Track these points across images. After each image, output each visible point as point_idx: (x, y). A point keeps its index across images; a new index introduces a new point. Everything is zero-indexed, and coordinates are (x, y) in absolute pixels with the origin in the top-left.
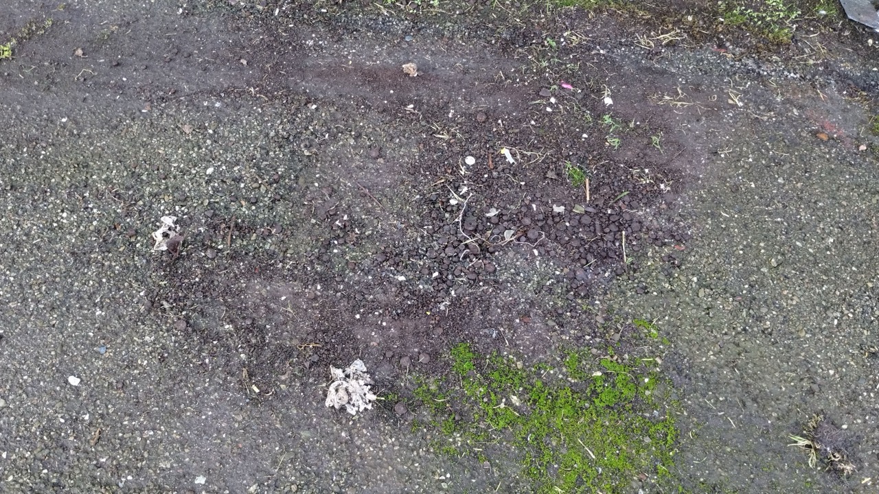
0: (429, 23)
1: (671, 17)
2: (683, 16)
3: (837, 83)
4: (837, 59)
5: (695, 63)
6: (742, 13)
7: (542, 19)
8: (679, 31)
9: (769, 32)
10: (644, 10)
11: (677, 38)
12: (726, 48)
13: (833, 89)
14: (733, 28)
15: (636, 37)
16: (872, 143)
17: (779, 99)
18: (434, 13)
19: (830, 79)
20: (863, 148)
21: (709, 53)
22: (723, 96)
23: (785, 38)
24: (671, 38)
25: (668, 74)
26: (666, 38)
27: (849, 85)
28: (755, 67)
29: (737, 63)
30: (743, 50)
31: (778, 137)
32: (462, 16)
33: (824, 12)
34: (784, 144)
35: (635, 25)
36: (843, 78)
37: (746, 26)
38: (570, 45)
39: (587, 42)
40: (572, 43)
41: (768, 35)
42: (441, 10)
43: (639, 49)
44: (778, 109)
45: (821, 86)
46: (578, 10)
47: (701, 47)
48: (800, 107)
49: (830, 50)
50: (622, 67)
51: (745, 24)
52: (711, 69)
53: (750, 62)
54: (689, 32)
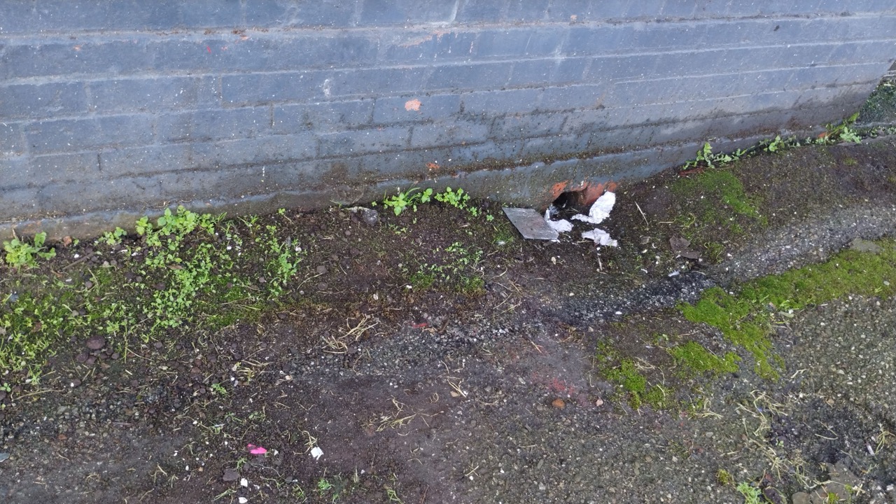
0: (30, 418)
1: (354, 301)
2: (367, 296)
3: (545, 324)
4: (534, 295)
5: (400, 354)
6: (428, 273)
7: (197, 355)
8: (369, 317)
9: (462, 286)
10: (322, 301)
11: (370, 327)
12: (426, 321)
13: (544, 335)
14: (423, 294)
15: (323, 341)
16: (605, 392)
17: (500, 370)
18: (35, 399)
19: (537, 322)
20: (600, 402)
21: (410, 334)
22: (444, 389)
23: (479, 289)
24: (363, 330)
25: (375, 381)
26: (357, 332)
27: (556, 322)
28: (462, 335)
29: (443, 337)
30: (443, 317)
31: (518, 423)
32: (81, 388)
33: (502, 243)
34: (526, 431)
35: (317, 325)
36: (548, 316)
37: (437, 287)
38: (245, 384)
39: (265, 370)
40: (246, 379)
41: (461, 292)
42: (46, 390)
43: (331, 357)
44: (504, 385)
45: (532, 334)
46: (241, 327)
47: (399, 329)
48: (524, 372)
49: (524, 286)
50: (317, 391)
51: (435, 286)
52: (419, 355)
53: (455, 331)
54: (380, 314)
